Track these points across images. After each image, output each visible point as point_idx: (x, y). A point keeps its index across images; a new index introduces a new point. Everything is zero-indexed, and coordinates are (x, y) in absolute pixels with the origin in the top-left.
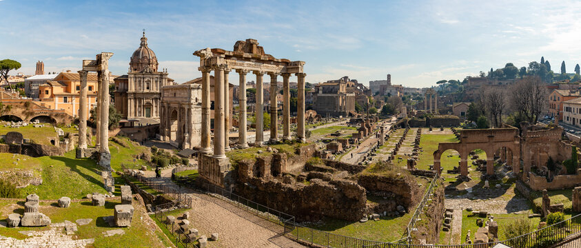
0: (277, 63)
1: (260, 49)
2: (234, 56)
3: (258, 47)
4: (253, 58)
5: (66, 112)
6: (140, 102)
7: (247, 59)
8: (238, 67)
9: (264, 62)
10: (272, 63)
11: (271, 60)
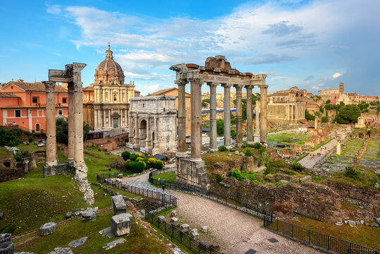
0: (242, 76)
1: (227, 64)
2: (206, 70)
3: (226, 63)
4: (222, 72)
5: (20, 128)
6: (107, 113)
7: (217, 73)
8: (209, 81)
9: (231, 75)
10: (238, 76)
11: (237, 74)
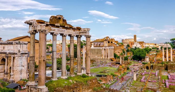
0: (74, 29)
1: (64, 21)
2: (50, 25)
4: (61, 26)
7: (58, 27)
8: (52, 32)
9: (67, 28)
10: (71, 29)
